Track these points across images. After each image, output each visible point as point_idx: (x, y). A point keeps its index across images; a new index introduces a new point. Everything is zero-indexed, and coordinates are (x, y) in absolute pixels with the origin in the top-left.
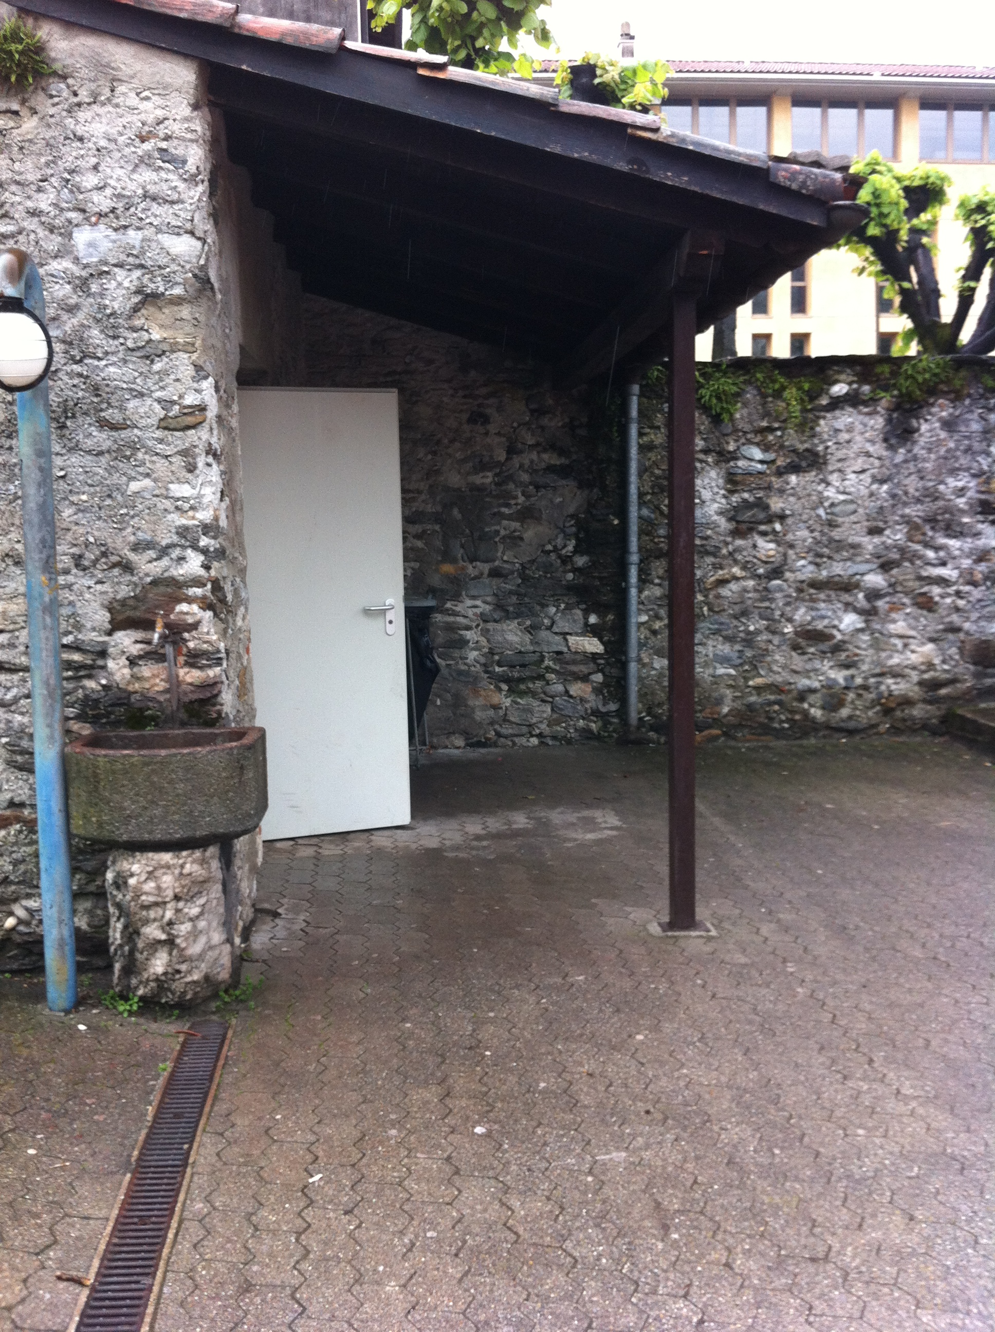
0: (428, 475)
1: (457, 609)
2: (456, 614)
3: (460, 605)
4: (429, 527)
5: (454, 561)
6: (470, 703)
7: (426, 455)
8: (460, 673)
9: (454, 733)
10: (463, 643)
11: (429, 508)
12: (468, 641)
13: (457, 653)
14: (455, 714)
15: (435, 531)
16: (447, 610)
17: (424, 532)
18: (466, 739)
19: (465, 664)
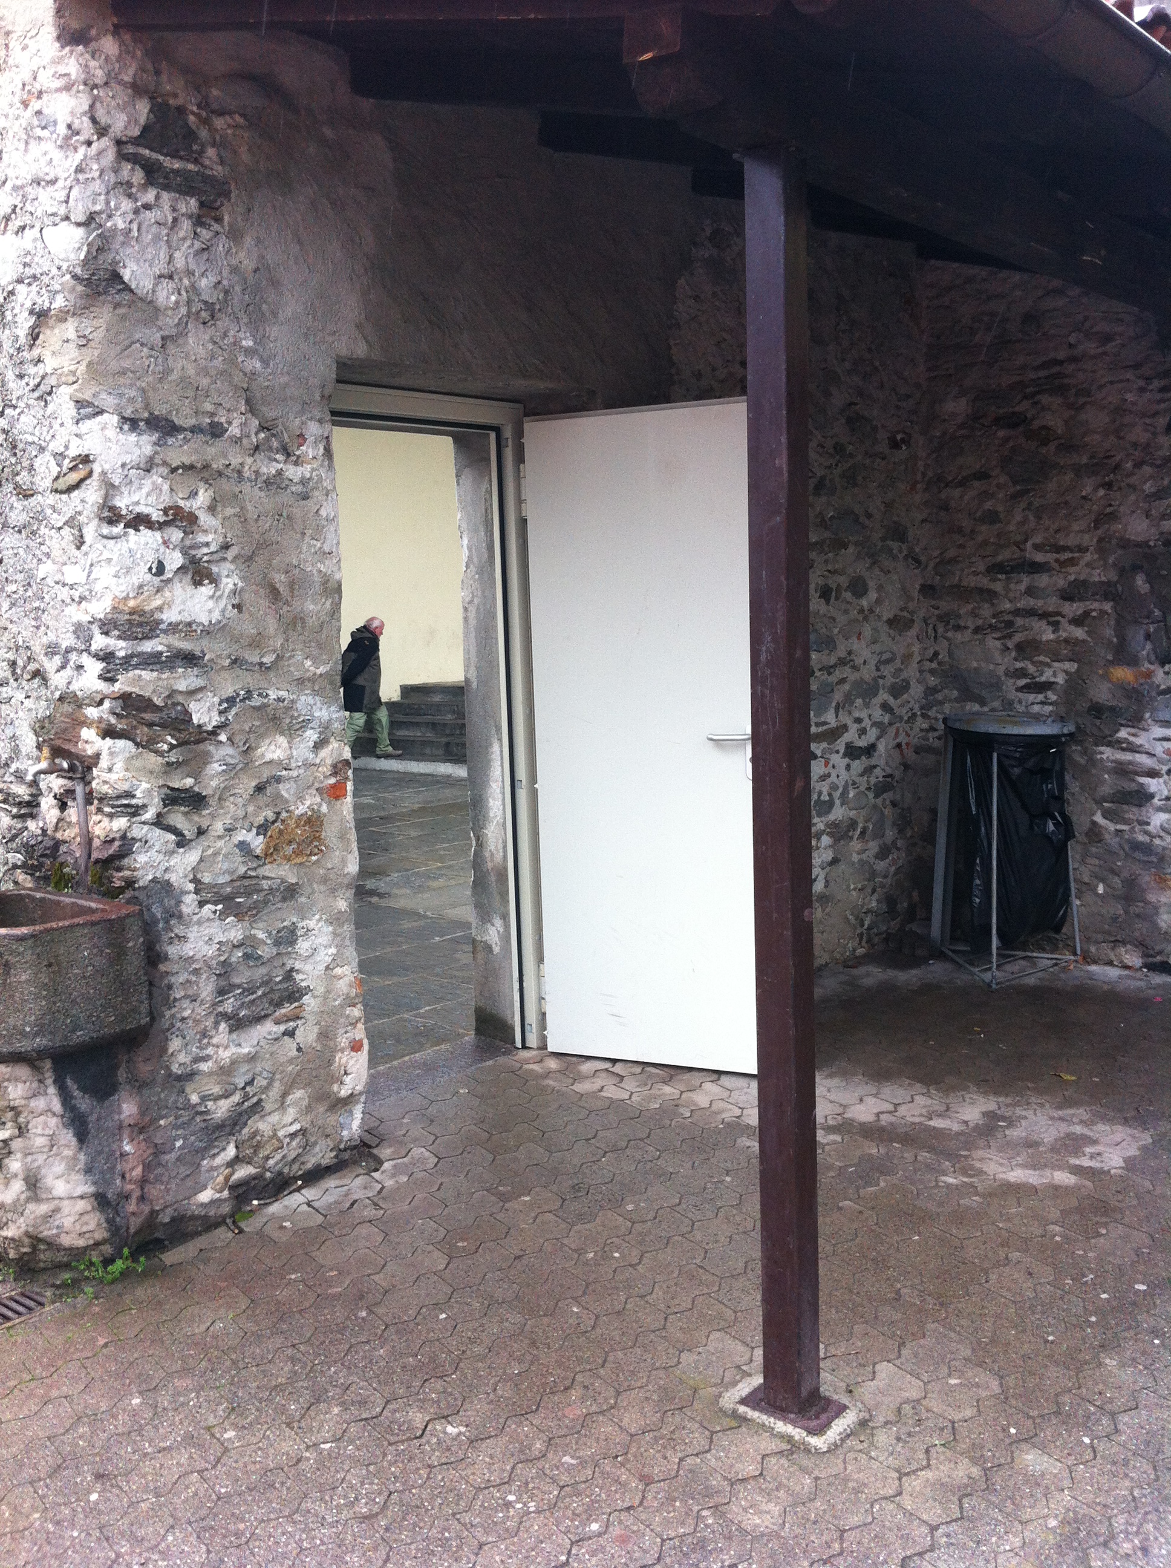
0: (1097, 523)
1: (1138, 741)
2: (1134, 749)
3: (1143, 734)
4: (1096, 605)
5: (1133, 661)
6: (1152, 897)
7: (1096, 490)
8: (1136, 846)
9: (1124, 943)
10: (1143, 798)
11: (1097, 576)
12: (1152, 796)
13: (1132, 813)
14: (1126, 912)
15: (1103, 613)
16: (1119, 741)
17: (1086, 614)
18: (1145, 955)
19: (1146, 833)
